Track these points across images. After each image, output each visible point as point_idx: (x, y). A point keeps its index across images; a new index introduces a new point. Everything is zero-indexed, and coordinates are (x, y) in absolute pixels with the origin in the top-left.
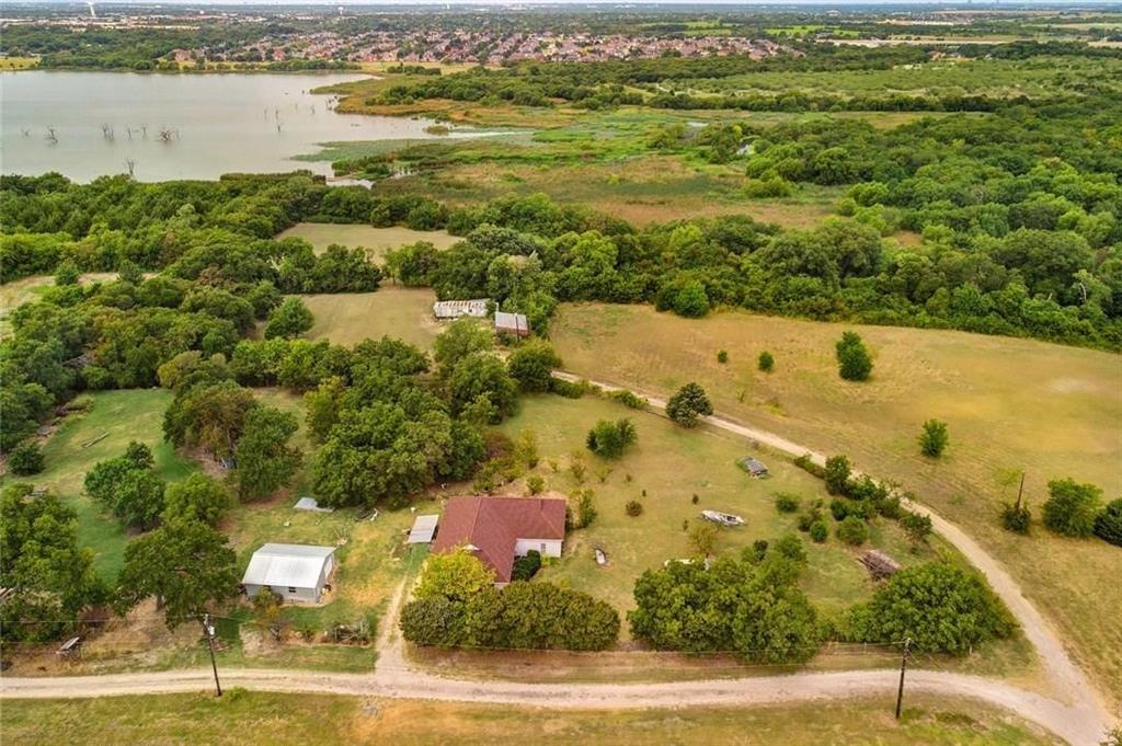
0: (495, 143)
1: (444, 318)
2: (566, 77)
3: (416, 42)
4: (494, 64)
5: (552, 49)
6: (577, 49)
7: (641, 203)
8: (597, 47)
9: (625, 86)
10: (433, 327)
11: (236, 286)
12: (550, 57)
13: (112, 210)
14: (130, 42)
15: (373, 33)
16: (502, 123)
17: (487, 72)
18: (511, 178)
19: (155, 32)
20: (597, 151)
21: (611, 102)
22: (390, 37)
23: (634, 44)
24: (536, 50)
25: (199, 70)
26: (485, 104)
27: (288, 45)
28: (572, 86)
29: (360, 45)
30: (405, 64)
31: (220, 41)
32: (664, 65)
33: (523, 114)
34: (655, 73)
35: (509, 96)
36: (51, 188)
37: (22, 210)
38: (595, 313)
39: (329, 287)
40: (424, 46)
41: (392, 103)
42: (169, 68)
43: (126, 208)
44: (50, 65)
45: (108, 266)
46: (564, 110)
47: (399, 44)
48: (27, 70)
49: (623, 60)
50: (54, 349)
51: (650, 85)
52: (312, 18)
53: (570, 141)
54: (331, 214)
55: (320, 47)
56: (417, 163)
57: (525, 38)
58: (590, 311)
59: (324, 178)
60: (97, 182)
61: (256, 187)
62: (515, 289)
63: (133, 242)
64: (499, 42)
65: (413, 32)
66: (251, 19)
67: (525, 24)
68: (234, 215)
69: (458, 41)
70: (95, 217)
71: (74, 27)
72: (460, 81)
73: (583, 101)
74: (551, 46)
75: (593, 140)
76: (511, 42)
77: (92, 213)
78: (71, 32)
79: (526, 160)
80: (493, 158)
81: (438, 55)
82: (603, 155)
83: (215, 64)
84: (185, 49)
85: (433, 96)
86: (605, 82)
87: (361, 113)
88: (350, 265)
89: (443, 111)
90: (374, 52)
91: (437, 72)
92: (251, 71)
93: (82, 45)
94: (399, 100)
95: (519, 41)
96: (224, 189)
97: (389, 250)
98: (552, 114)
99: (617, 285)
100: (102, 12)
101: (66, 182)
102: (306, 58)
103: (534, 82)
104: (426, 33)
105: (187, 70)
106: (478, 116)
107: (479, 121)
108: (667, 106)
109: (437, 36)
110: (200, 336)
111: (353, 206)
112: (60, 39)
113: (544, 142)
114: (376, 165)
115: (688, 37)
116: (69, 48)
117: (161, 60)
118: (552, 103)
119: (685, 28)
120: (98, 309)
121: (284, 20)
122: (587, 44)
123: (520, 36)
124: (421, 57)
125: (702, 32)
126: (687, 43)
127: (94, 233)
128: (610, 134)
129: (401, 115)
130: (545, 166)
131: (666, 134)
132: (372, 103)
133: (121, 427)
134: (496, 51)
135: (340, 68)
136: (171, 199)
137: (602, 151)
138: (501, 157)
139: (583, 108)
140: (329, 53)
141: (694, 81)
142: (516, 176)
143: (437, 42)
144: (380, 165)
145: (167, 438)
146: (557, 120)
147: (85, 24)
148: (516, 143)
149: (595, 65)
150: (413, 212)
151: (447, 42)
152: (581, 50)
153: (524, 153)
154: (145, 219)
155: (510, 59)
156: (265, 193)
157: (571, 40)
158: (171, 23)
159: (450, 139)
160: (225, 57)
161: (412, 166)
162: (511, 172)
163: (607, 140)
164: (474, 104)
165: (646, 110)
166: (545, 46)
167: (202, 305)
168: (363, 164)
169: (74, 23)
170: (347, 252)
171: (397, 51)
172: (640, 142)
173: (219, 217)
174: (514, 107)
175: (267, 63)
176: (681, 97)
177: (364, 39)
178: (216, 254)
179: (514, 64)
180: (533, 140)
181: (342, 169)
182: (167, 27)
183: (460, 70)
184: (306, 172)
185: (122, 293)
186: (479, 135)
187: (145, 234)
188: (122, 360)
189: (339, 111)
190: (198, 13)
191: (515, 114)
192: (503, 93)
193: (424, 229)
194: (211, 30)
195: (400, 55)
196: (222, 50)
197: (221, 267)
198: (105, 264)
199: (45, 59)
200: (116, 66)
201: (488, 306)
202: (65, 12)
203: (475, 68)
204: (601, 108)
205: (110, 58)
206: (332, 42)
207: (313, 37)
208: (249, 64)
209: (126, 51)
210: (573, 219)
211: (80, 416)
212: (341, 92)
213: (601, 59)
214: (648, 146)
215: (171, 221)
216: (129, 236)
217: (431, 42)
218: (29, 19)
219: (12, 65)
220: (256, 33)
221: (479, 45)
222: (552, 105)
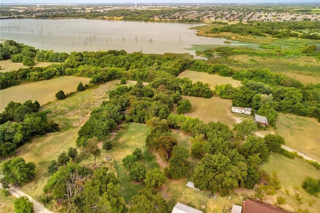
0: (246, 48)
1: (235, 113)
2: (269, 27)
3: (220, 15)
4: (245, 21)
5: (264, 17)
6: (272, 17)
7: (302, 74)
8: (279, 17)
9: (291, 30)
10: (231, 116)
11: (169, 91)
12: (263, 20)
13: (136, 62)
14: (144, 13)
15: (208, 11)
16: (248, 41)
17: (242, 24)
18: (252, 60)
19: (150, 11)
20: (283, 53)
21: (286, 36)
22: (213, 13)
23: (293, 16)
24: (258, 18)
25: (160, 21)
26: (242, 35)
27: (184, 15)
28: (272, 30)
29: (204, 15)
30: (217, 21)
31: (166, 13)
32: (305, 23)
33: (255, 38)
34: (302, 26)
35: (250, 33)
36: (122, 54)
37: (115, 60)
38: (292, 119)
39: (196, 95)
40: (223, 16)
41: (214, 33)
42: (153, 21)
43: (140, 61)
44: (125, 19)
45: (134, 79)
46: (269, 38)
47: (215, 15)
48: (120, 20)
49: (289, 22)
50: (118, 108)
51: (301, 30)
52: (190, 7)
53: (272, 49)
54: (195, 68)
55: (192, 15)
56: (221, 53)
57: (254, 14)
58: (290, 118)
59: (193, 56)
60: (133, 53)
61: (174, 58)
62: (262, 106)
63: (141, 73)
64: (246, 15)
65: (219, 11)
66: (174, 7)
67: (254, 9)
68: (168, 67)
69: (233, 14)
70: (132, 64)
71: (132, 9)
72: (234, 27)
73: (276, 35)
74: (263, 16)
75: (280, 49)
76: (250, 15)
77: (131, 62)
78: (130, 11)
79: (257, 54)
80: (246, 53)
81: (227, 19)
82: (285, 54)
83: (164, 20)
84: (157, 15)
85: (226, 31)
86: (283, 29)
87: (204, 36)
88: (203, 89)
89: (229, 36)
90: (208, 17)
91: (227, 24)
92: (173, 22)
93: (133, 14)
94: (216, 31)
95: (252, 15)
96: (165, 58)
97: (216, 85)
98: (265, 39)
99: (301, 109)
100: (138, 5)
101: (126, 53)
102: (188, 19)
103: (258, 28)
104: (223, 12)
105: (157, 21)
106: (240, 38)
107: (241, 40)
108: (307, 38)
109: (227, 13)
110: (158, 110)
111: (202, 66)
112: (128, 13)
113: (263, 48)
114: (208, 53)
115: (313, 14)
116: (130, 15)
117: (151, 18)
118: (265, 35)
119: (311, 11)
120: (131, 97)
121: (183, 8)
122: (276, 16)
123: (253, 13)
124: (222, 19)
125: (317, 12)
126: (313, 16)
127: (131, 69)
128: (286, 47)
129: (216, 37)
130: (265, 57)
131: (309, 48)
132: (207, 33)
133: (133, 137)
134: (245, 18)
135: (198, 21)
136: (151, 60)
137: (285, 53)
138: (249, 53)
139: (276, 37)
140: (195, 17)
141: (317, 29)
142: (255, 60)
143: (227, 15)
144: (210, 53)
145: (147, 145)
146: (267, 41)
147: (134, 9)
148: (253, 48)
149: (279, 23)
150: (222, 70)
151: (230, 15)
152: (273, 18)
153: (256, 52)
154: (144, 65)
155: (249, 20)
156: (177, 60)
157: (270, 14)
158: (154, 8)
159: (232, 46)
160: (167, 18)
161: (220, 53)
162: (253, 58)
163: (286, 49)
164: (239, 34)
165: (300, 39)
166: (261, 16)
167: (160, 98)
168: (205, 52)
169: (131, 8)
170: (203, 85)
171: (214, 17)
172: (299, 51)
173: (165, 67)
174: (252, 36)
175: (178, 20)
176: (313, 35)
177: (205, 13)
178: (164, 81)
179: (251, 22)
180: (259, 47)
181: (198, 53)
182: (153, 9)
183: (234, 23)
184: (188, 53)
185: (138, 91)
186: (241, 44)
187: (144, 70)
188: (136, 114)
189: (198, 35)
190: (161, 6)
191: (252, 38)
192: (248, 31)
193: (225, 76)
194: (164, 10)
195: (215, 18)
196: (166, 16)
197: (165, 85)
198: (133, 78)
199: (124, 18)
200: (140, 20)
201: (251, 111)
202: (130, 5)
203: (239, 23)
204: (282, 38)
205: (139, 17)
206: (196, 14)
207: (191, 12)
208: (173, 20)
209: (143, 16)
210: (278, 79)
211: (123, 131)
212: (198, 29)
213: (282, 21)
214: (302, 52)
215: (151, 67)
216: (140, 71)
217: (225, 15)
218: (122, 7)
219: (117, 19)
220: (175, 11)
221: (240, 15)
222: (265, 36)
